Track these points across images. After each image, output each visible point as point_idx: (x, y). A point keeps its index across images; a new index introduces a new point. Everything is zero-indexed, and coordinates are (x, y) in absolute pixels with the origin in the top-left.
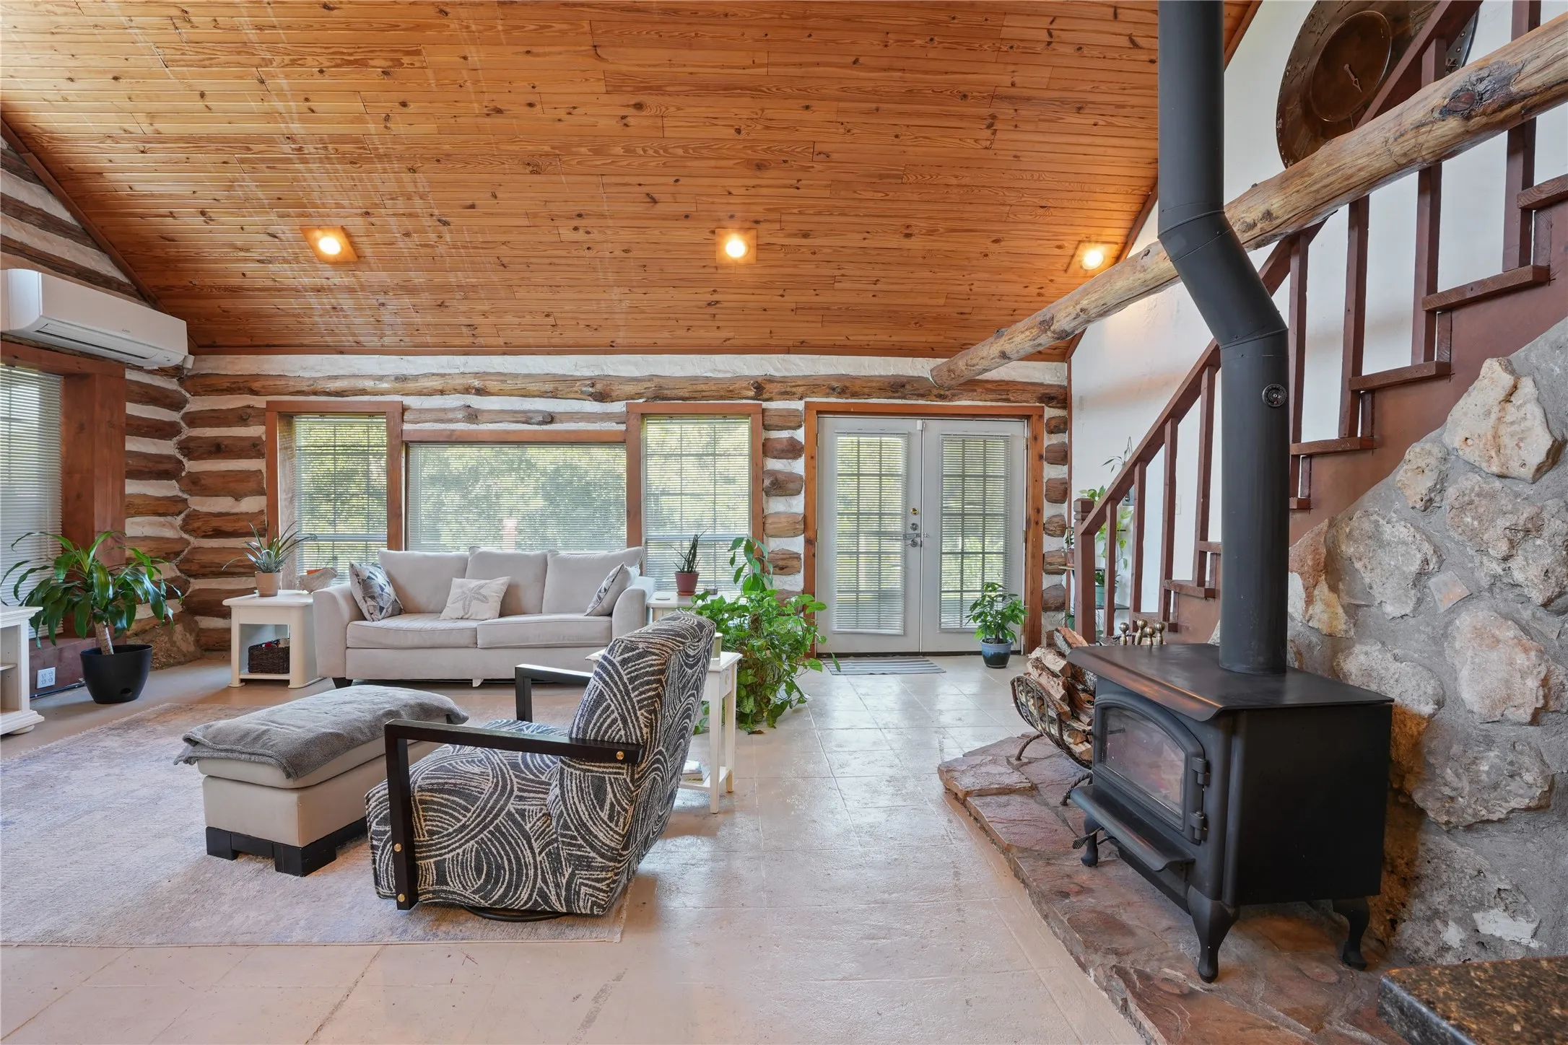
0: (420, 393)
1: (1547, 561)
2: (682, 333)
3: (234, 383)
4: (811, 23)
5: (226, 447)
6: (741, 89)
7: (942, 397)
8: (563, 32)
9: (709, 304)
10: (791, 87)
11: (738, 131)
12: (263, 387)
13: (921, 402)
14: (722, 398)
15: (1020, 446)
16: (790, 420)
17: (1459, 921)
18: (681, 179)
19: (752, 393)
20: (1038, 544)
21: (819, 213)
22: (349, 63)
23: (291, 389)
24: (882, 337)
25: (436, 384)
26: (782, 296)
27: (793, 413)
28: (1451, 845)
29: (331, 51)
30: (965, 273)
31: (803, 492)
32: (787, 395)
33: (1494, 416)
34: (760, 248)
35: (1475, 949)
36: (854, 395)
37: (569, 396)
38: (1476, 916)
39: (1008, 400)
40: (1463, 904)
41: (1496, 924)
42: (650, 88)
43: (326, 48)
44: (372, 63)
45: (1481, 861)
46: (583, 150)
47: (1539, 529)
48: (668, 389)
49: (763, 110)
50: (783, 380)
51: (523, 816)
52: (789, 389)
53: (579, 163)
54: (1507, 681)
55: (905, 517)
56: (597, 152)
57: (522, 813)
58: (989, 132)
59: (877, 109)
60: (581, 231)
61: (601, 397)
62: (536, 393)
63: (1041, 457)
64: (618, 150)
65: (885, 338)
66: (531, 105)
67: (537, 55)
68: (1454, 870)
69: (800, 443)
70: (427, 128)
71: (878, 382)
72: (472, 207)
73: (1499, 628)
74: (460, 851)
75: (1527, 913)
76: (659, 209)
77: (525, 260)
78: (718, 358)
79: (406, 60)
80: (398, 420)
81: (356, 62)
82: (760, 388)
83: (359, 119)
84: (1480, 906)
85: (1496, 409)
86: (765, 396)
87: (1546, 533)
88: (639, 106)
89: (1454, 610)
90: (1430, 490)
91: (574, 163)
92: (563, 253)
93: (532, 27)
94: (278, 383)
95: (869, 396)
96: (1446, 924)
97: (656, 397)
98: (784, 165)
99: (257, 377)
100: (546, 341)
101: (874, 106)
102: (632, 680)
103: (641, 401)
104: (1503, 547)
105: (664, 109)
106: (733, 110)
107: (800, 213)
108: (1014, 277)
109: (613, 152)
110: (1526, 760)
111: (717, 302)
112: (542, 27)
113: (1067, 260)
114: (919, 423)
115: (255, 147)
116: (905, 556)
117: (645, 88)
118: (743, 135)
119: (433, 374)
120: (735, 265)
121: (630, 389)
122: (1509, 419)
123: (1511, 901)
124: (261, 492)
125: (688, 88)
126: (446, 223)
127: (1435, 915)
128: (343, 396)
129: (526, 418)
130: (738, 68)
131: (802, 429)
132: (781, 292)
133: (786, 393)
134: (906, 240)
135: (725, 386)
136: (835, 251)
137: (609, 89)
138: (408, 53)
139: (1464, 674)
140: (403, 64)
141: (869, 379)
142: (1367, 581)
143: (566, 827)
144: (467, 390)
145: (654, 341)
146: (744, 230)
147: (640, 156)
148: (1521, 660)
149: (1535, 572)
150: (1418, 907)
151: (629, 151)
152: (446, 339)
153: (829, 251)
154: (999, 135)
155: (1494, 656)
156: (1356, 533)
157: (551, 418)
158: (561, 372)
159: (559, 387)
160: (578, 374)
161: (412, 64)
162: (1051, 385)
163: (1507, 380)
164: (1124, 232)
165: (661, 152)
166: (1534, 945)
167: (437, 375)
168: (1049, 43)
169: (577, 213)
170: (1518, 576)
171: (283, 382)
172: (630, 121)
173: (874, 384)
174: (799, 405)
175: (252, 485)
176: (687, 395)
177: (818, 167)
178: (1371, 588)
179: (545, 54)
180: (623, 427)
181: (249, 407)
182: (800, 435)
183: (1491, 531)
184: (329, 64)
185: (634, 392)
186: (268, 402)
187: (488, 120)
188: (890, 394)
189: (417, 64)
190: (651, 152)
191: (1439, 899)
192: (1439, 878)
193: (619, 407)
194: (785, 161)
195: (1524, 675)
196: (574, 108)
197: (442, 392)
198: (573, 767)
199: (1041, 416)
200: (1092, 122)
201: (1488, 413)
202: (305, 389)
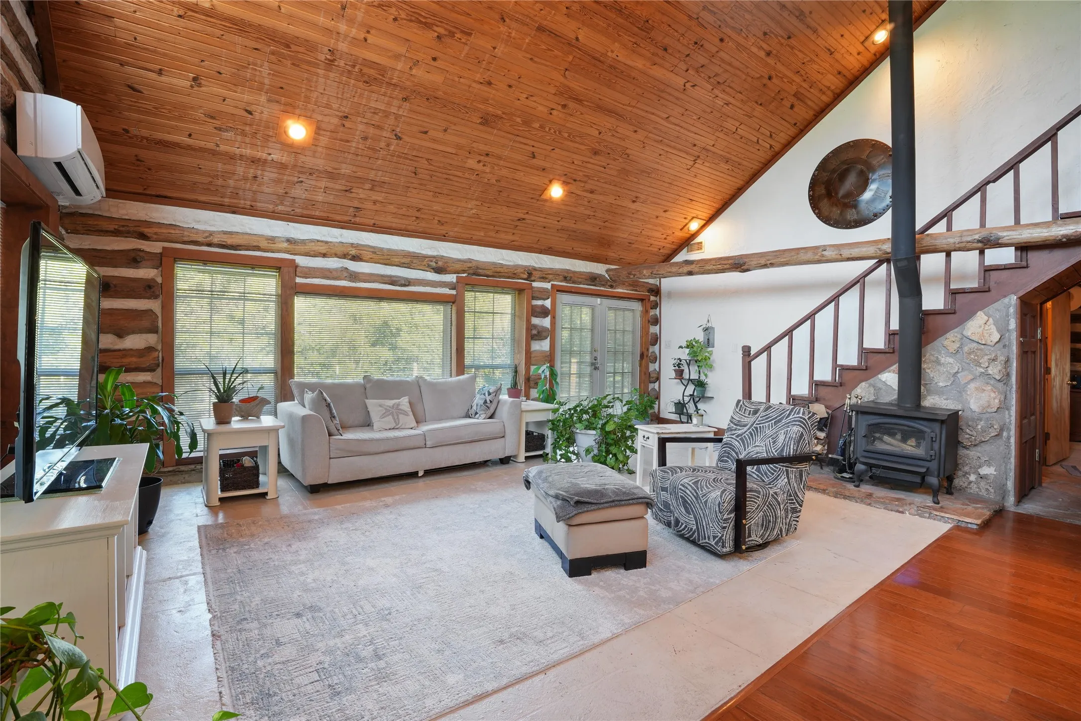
0: (307, 254)
1: (999, 368)
2: (492, 234)
3: (123, 226)
4: (663, 95)
5: (115, 286)
6: (616, 114)
7: (611, 287)
8: (556, 57)
9: (519, 220)
10: (635, 120)
11: (600, 133)
12: (156, 234)
13: (602, 288)
14: (509, 278)
15: (638, 314)
16: (543, 294)
17: (973, 473)
18: (556, 149)
19: (525, 276)
20: (647, 367)
21: (605, 183)
22: (421, 22)
23: (186, 239)
24: (589, 250)
25: (323, 249)
26: (558, 221)
27: (544, 290)
28: (968, 452)
29: (413, 10)
30: (644, 224)
31: (549, 338)
32: (543, 279)
33: (982, 328)
34: (569, 194)
35: (980, 479)
36: (574, 282)
37: (418, 268)
38: (979, 470)
39: (636, 290)
40: (974, 468)
41: (985, 471)
42: (577, 99)
43: (411, 7)
44: (435, 28)
45: (979, 454)
46: (519, 120)
47: (997, 359)
48: (481, 269)
49: (617, 126)
50: (541, 270)
51: (776, 495)
52: (544, 276)
53: (510, 126)
54: (988, 401)
55: (591, 353)
56: (526, 123)
57: (775, 493)
58: (693, 162)
59: (661, 141)
60: (481, 164)
61: (439, 270)
62: (396, 263)
63: (649, 321)
64: (537, 125)
65: (590, 251)
66: (510, 86)
67: (535, 62)
68: (970, 459)
69: (548, 308)
70: (437, 78)
71: (585, 275)
72: (426, 133)
73: (985, 387)
74: (757, 518)
75: (993, 465)
76: (534, 161)
77: (431, 173)
78: (504, 252)
79: (458, 35)
80: (292, 275)
81: (425, 24)
82: (530, 274)
83: (397, 57)
84: (980, 467)
85: (983, 326)
86: (533, 278)
87: (999, 361)
88: (564, 106)
89: (968, 383)
90: (958, 347)
91: (508, 125)
92: (460, 174)
93: (545, 48)
94: (173, 231)
95: (580, 283)
96: (970, 475)
97: (474, 274)
98: (607, 155)
99: (148, 224)
100: (403, 227)
101: (661, 139)
102: (812, 425)
103: (464, 275)
104: (987, 364)
105: (575, 111)
106: (605, 122)
107: (598, 181)
108: (660, 229)
109: (533, 126)
110: (994, 422)
111: (524, 219)
112: (549, 50)
113: (685, 224)
114: (599, 300)
115: (293, 47)
116: (591, 376)
117: (574, 99)
118: (600, 136)
119: (318, 241)
120: (550, 200)
121: (458, 266)
122: (986, 329)
123: (988, 463)
124: (154, 330)
125: (593, 105)
126: (399, 138)
127: (966, 474)
128: (236, 250)
129: (392, 281)
130: (621, 104)
131: (550, 300)
132: (559, 219)
133: (543, 278)
134: (632, 204)
135: (512, 270)
136: (599, 203)
137: (557, 92)
138: (463, 32)
139: (972, 401)
140: (455, 37)
141: (580, 273)
142: (932, 376)
143: (790, 496)
144: (344, 256)
145: (471, 236)
146: (565, 183)
147: (546, 132)
148: (993, 395)
149: (996, 371)
150: (960, 473)
151: (542, 127)
152: (330, 215)
153: (596, 202)
154: (696, 165)
155: (983, 395)
156: (927, 361)
157: (408, 282)
158: (411, 250)
159: (411, 260)
160: (424, 252)
161: (460, 39)
162: (652, 284)
163: (986, 318)
164: (708, 216)
165: (557, 132)
166: (995, 473)
167: (322, 241)
168: (734, 133)
169: (486, 152)
170: (990, 372)
171: (177, 232)
172: (554, 112)
173: (583, 277)
174: (548, 286)
175: (146, 323)
176: (491, 274)
177: (621, 160)
178: (933, 378)
179: (539, 63)
180: (454, 292)
181: (140, 250)
182: (548, 303)
183: (982, 360)
184: (405, 17)
185: (461, 269)
186: (164, 248)
187: (479, 86)
188: (590, 283)
189: (463, 40)
190: (552, 131)
191: (966, 469)
192: (965, 462)
193: (451, 278)
194: (609, 154)
195: (994, 399)
196: (532, 96)
197: (324, 255)
198: (793, 468)
199: (649, 300)
200: (727, 168)
201: (980, 327)
202: (200, 239)
